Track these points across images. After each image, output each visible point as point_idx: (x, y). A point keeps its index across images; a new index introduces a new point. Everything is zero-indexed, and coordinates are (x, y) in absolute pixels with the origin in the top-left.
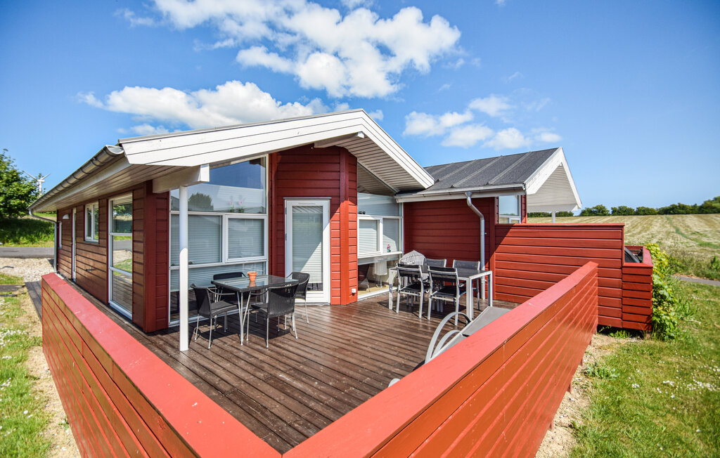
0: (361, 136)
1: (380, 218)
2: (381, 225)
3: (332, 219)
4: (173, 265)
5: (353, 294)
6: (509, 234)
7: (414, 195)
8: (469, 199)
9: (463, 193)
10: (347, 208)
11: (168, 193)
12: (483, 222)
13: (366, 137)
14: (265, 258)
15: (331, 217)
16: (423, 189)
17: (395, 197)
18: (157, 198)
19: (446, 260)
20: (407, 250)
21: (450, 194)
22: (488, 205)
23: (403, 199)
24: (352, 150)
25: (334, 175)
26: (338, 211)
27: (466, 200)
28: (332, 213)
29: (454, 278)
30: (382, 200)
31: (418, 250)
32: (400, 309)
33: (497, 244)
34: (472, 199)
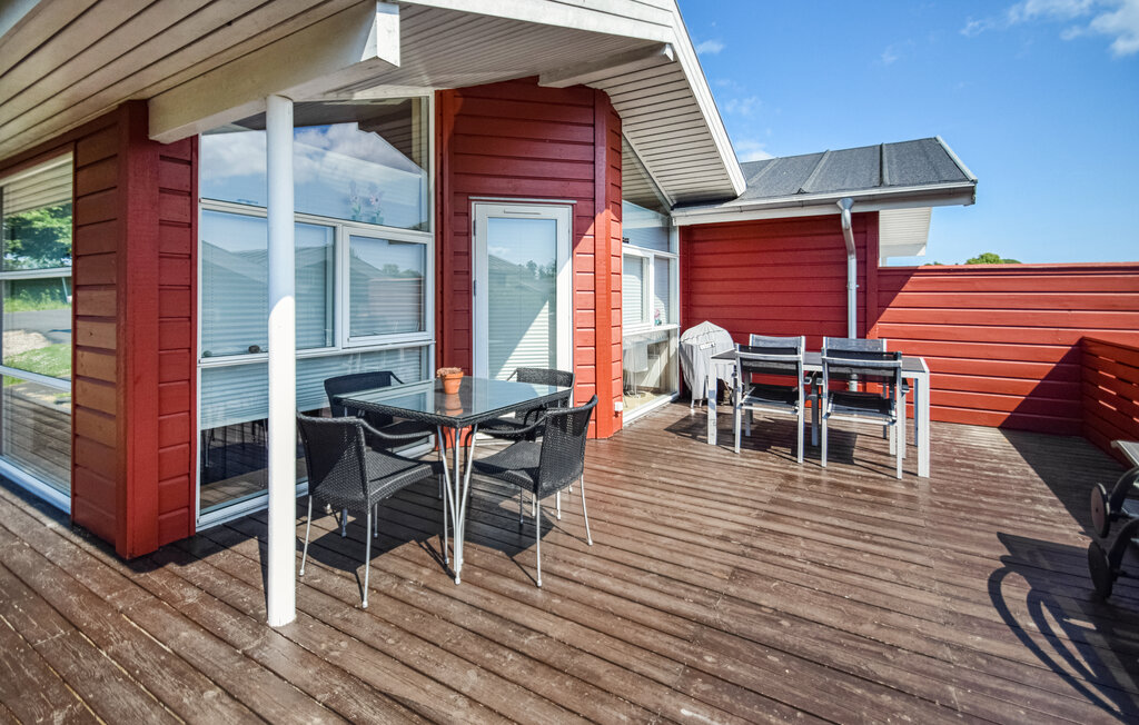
0: (668, 52)
1: (650, 254)
2: (651, 269)
3: (577, 250)
4: (206, 354)
5: (617, 413)
6: (908, 286)
7: (718, 208)
8: (847, 215)
9: (833, 202)
10: (608, 229)
11: (194, 143)
12: (852, 263)
13: (676, 61)
14: (428, 336)
15: (575, 244)
16: (734, 197)
17: (673, 214)
20: (688, 321)
21: (802, 205)
23: (684, 218)
24: (620, 98)
25: (583, 152)
26: (590, 231)
27: (838, 217)
28: (577, 236)
30: (650, 220)
31: (713, 321)
33: (884, 306)
34: (854, 216)
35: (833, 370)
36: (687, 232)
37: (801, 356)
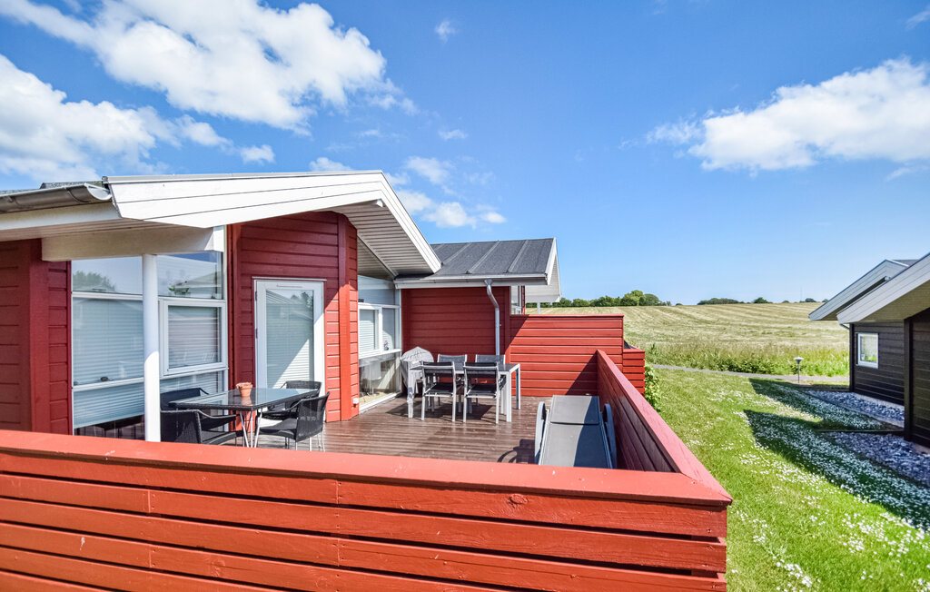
0: (379, 203)
1: (379, 307)
2: (380, 317)
3: (327, 308)
4: (75, 384)
5: (355, 405)
6: (524, 326)
7: (422, 280)
8: (489, 287)
9: (482, 280)
10: (347, 296)
11: (68, 263)
12: (497, 312)
13: (385, 206)
14: (224, 365)
15: (326, 305)
16: (431, 274)
17: (395, 282)
18: (50, 270)
19: (466, 356)
20: (407, 346)
21: (467, 281)
22: (502, 293)
23: (402, 285)
24: (353, 219)
25: (330, 250)
26: (336, 297)
27: (485, 288)
28: (327, 301)
29: (494, 373)
30: (379, 285)
31: (423, 346)
32: (426, 417)
33: (513, 336)
34: (492, 288)
35: (470, 372)
36: (406, 292)
37: (453, 366)
